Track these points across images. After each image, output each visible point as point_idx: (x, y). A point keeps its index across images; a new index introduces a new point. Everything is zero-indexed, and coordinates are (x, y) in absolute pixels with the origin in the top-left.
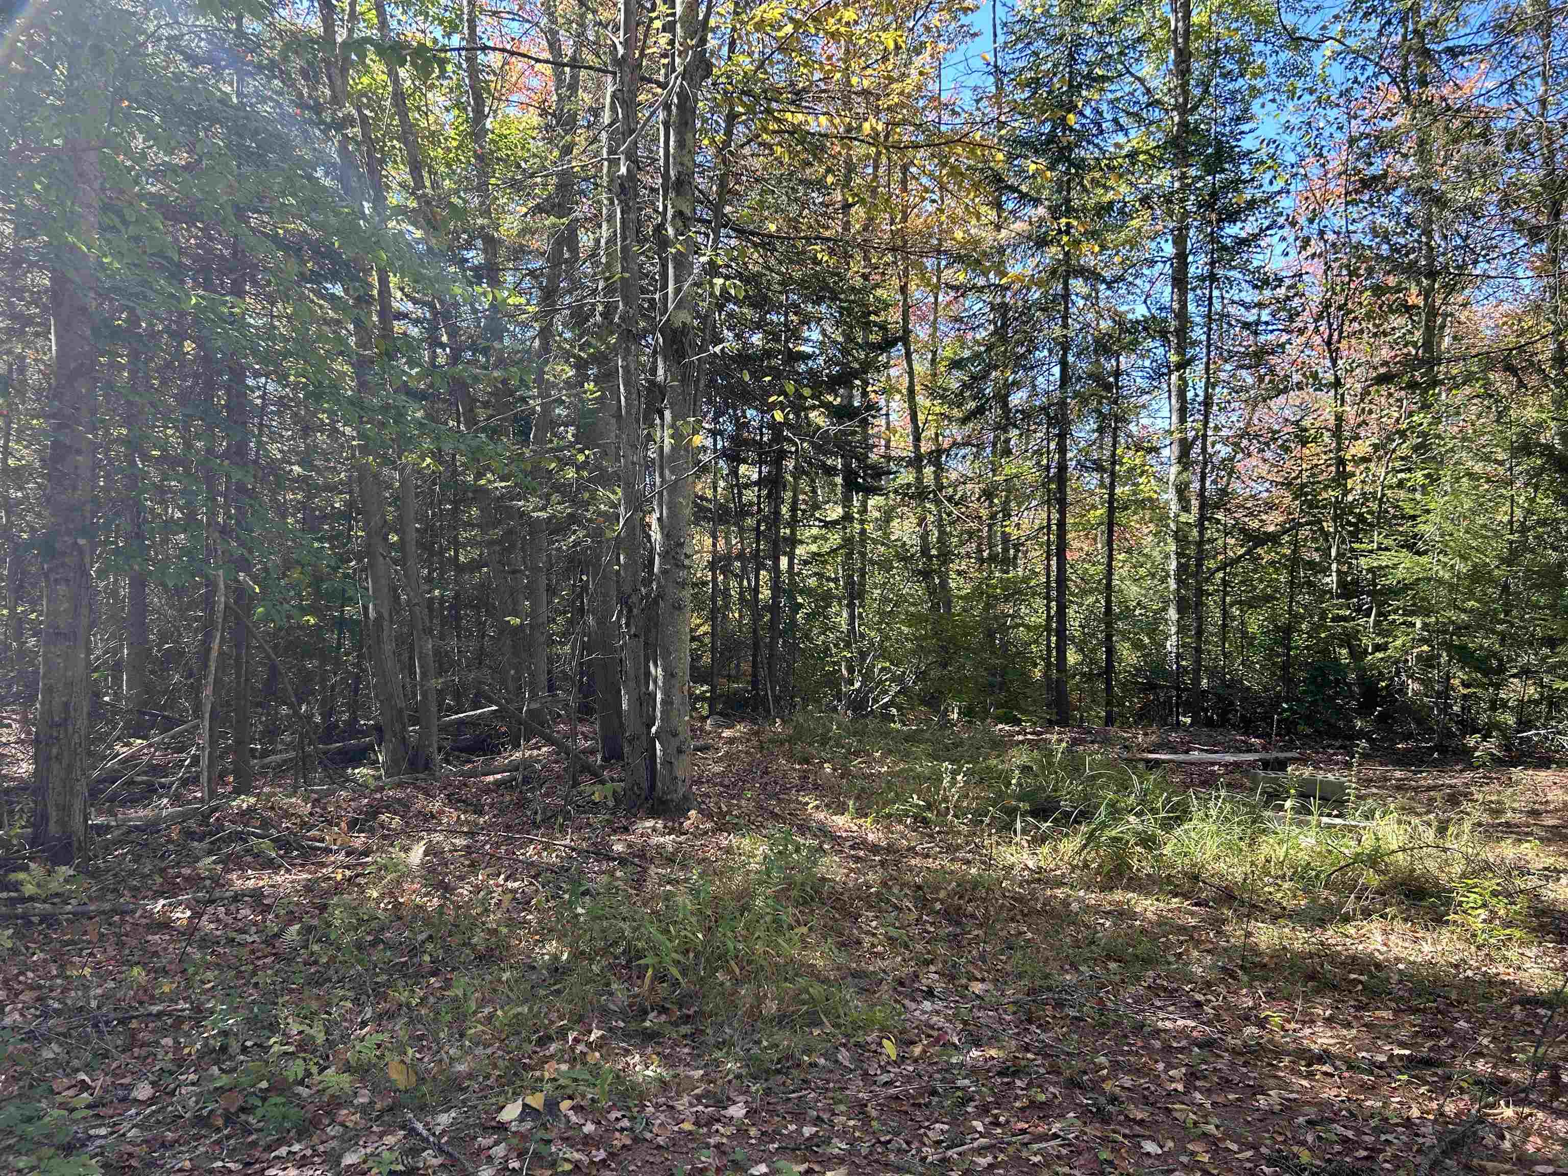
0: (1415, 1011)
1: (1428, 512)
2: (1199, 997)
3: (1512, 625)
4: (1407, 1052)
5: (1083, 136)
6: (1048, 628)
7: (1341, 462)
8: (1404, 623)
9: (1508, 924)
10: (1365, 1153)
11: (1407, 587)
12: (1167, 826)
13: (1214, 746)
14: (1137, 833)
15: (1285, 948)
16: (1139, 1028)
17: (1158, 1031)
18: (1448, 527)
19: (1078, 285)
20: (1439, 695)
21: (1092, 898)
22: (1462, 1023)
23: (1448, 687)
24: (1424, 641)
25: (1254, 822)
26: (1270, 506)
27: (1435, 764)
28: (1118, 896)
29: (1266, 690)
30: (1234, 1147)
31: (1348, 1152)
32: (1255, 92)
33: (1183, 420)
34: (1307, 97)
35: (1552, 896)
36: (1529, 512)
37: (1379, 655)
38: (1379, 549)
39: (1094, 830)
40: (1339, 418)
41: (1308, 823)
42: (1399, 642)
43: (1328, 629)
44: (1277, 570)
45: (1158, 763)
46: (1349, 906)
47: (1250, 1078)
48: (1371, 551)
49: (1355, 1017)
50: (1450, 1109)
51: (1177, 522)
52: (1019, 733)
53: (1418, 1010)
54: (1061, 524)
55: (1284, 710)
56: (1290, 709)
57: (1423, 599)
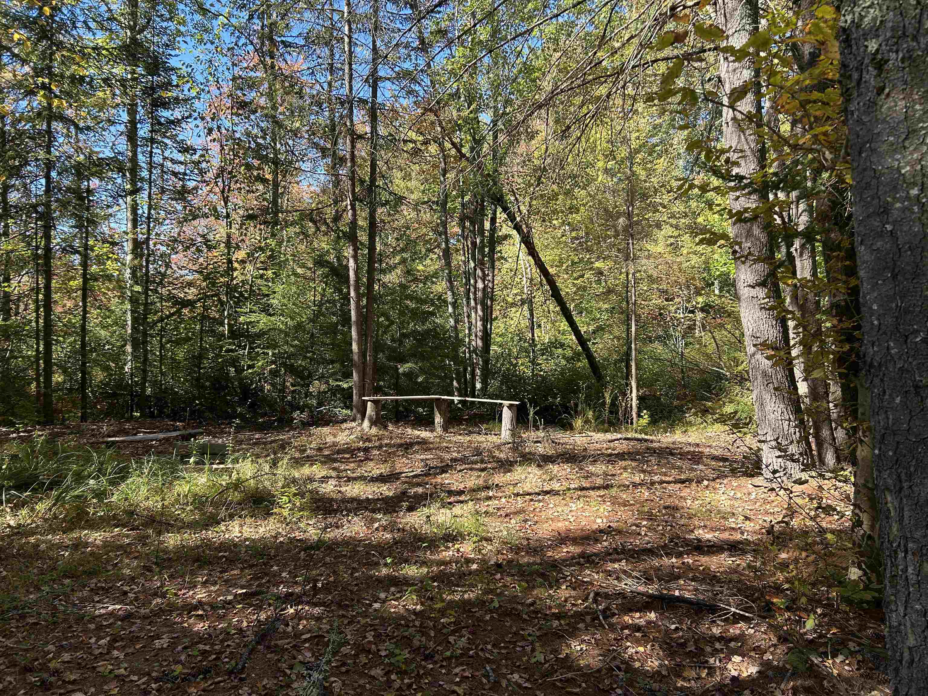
0: (251, 566)
1: (275, 293)
2: (126, 588)
3: (315, 354)
4: (244, 591)
5: (62, 26)
6: (37, 359)
7: (230, 261)
8: (263, 353)
9: (301, 509)
10: (214, 656)
11: (264, 333)
12: (114, 483)
13: (153, 429)
14: (93, 491)
15: (184, 546)
16: (80, 619)
17: (94, 618)
18: (285, 301)
19: (57, 126)
20: (280, 391)
21: (56, 538)
22: (275, 568)
23: (284, 387)
24: (273, 362)
25: (172, 473)
26: (190, 284)
27: (275, 429)
28: (75, 535)
29: (186, 392)
30: (135, 678)
31: (205, 659)
32: (179, 33)
33: (135, 226)
34: (209, 45)
35: (324, 490)
36: (323, 295)
37: (250, 371)
38: (251, 312)
39: (62, 493)
40: (229, 236)
41: (202, 470)
42: (260, 364)
43: (222, 357)
44: (194, 322)
45: (113, 442)
46: (223, 513)
47: (152, 631)
48: (246, 313)
49: (219, 578)
50: (263, 616)
51: (132, 291)
52: (13, 432)
53: (254, 565)
54: (48, 287)
55: (197, 405)
56: (200, 404)
57: (272, 340)
